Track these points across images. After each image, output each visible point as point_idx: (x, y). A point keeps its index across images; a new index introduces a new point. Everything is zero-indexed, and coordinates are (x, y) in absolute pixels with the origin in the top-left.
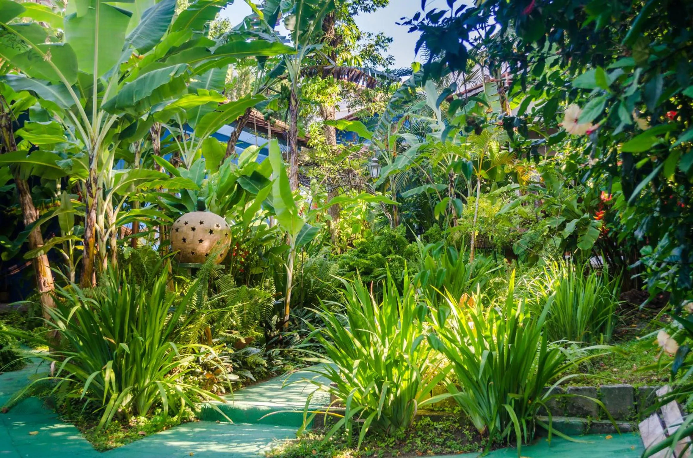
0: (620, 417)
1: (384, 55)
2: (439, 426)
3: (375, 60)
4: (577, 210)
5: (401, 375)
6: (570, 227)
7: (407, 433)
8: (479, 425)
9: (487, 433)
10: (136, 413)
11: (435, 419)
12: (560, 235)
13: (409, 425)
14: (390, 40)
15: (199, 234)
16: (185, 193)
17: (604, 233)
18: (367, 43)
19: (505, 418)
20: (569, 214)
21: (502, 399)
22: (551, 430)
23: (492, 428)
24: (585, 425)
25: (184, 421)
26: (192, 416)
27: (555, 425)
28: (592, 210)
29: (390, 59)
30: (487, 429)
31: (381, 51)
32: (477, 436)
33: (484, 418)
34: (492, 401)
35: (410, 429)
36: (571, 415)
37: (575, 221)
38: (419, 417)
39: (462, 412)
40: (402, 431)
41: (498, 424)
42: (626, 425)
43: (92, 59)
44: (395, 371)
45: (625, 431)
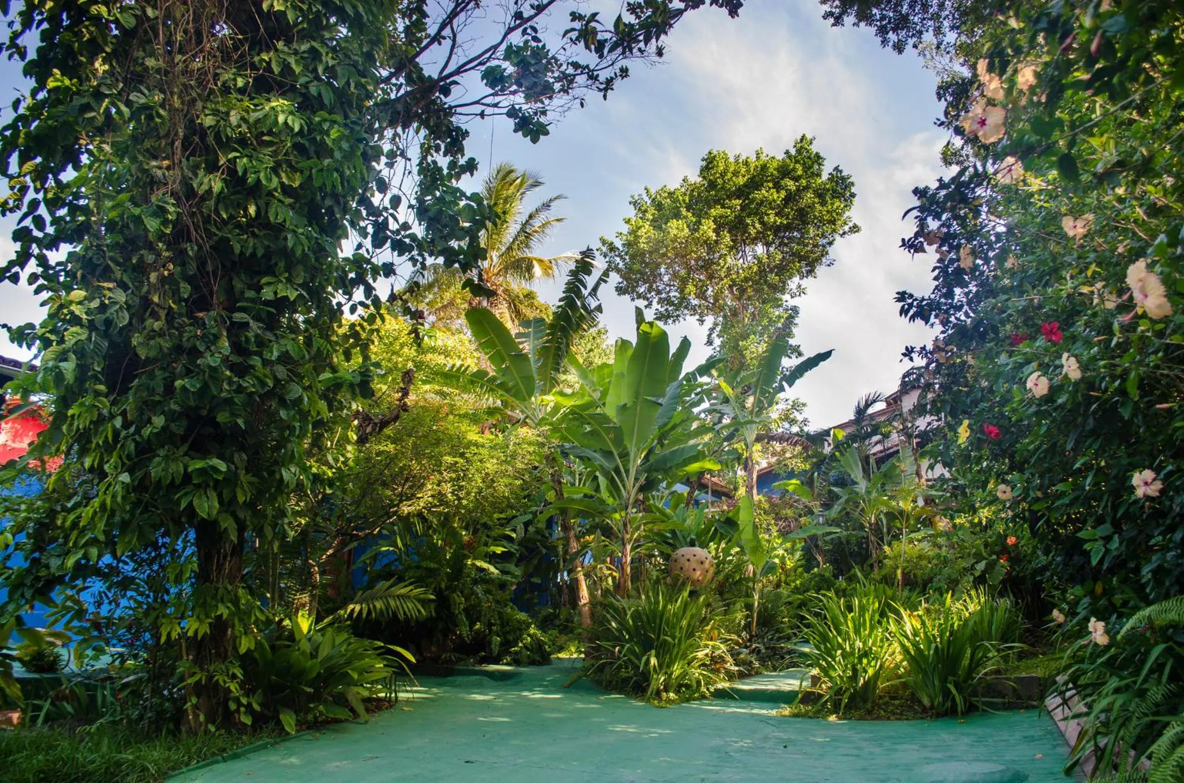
0: (1030, 698)
1: (800, 418)
2: (897, 702)
3: (793, 422)
4: (984, 554)
5: (869, 663)
6: (981, 566)
7: (873, 707)
8: (926, 701)
9: (932, 707)
10: (666, 690)
11: (893, 698)
12: (972, 574)
13: (874, 702)
14: (804, 405)
15: (694, 565)
16: (673, 532)
17: (1008, 573)
18: (784, 407)
19: (947, 694)
20: (979, 557)
21: (944, 681)
22: (981, 707)
23: (936, 703)
24: (1004, 704)
25: (703, 697)
26: (708, 694)
27: (984, 703)
28: (999, 555)
29: (805, 421)
30: (932, 705)
31: (796, 414)
32: (925, 710)
33: (930, 696)
34: (937, 683)
35: (875, 704)
36: (993, 697)
37: (984, 563)
38: (881, 697)
39: (913, 694)
40: (869, 706)
41: (941, 699)
42: (1035, 703)
43: (632, 435)
44: (865, 661)
45: (1034, 707)
